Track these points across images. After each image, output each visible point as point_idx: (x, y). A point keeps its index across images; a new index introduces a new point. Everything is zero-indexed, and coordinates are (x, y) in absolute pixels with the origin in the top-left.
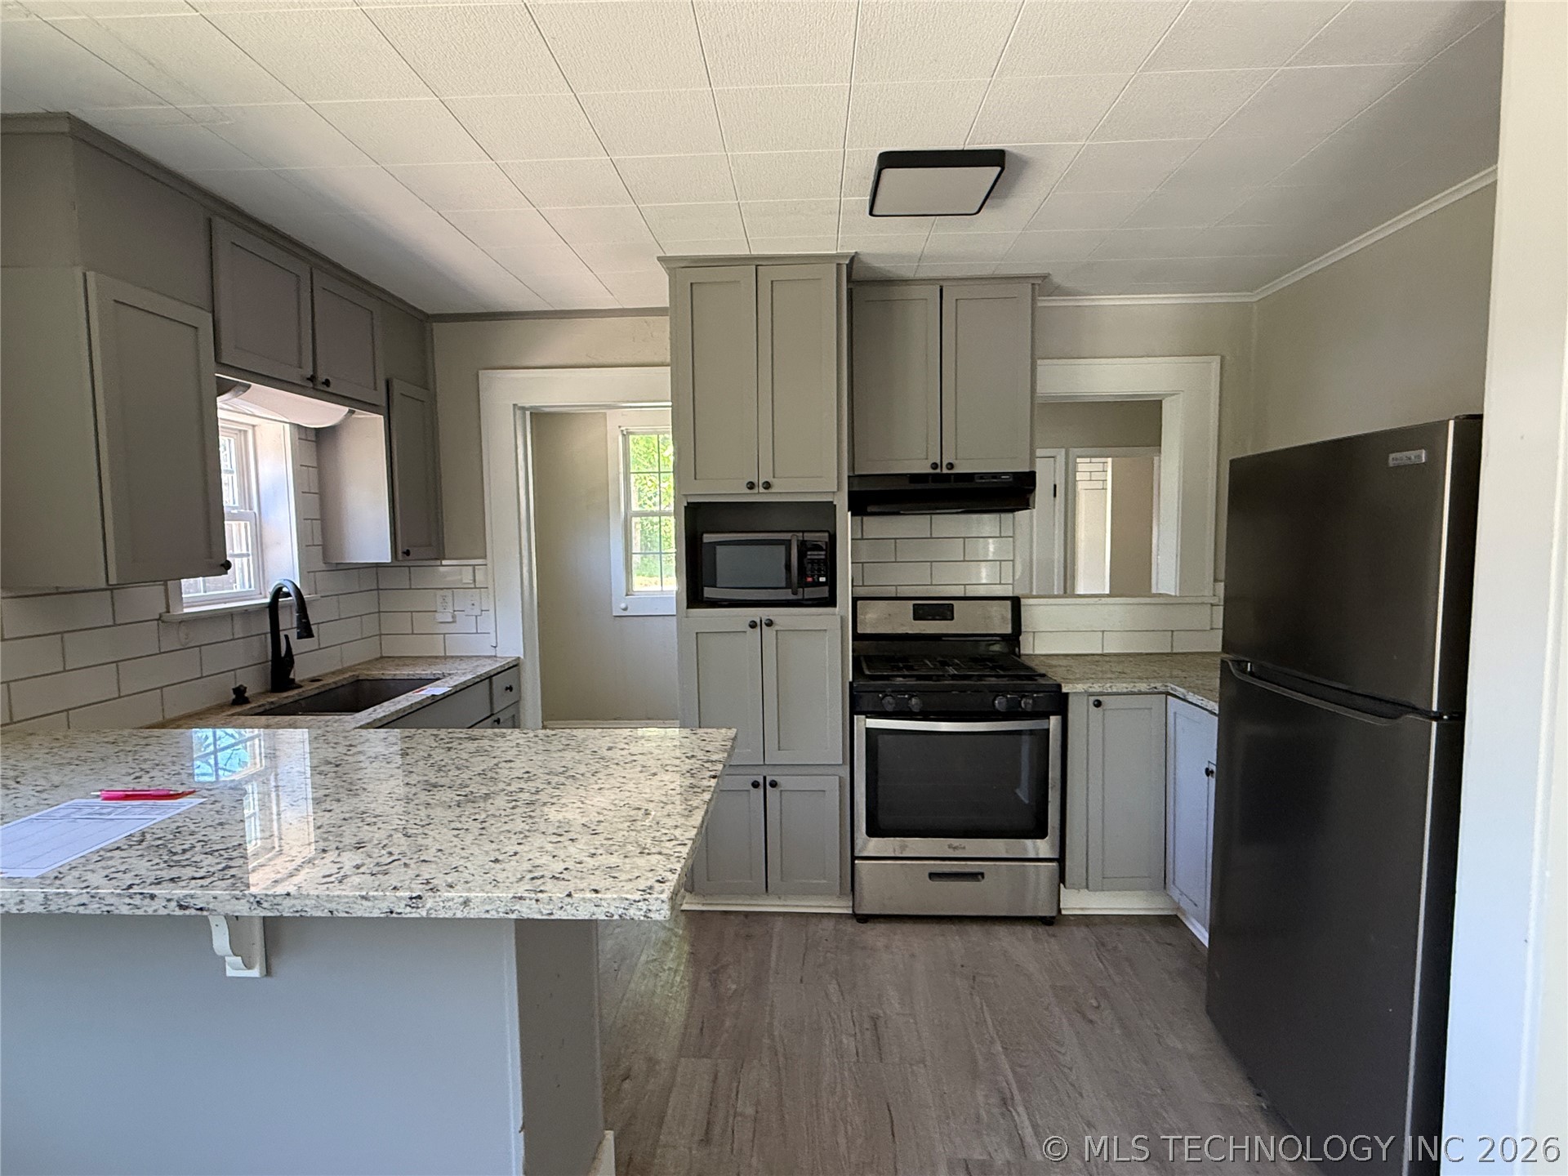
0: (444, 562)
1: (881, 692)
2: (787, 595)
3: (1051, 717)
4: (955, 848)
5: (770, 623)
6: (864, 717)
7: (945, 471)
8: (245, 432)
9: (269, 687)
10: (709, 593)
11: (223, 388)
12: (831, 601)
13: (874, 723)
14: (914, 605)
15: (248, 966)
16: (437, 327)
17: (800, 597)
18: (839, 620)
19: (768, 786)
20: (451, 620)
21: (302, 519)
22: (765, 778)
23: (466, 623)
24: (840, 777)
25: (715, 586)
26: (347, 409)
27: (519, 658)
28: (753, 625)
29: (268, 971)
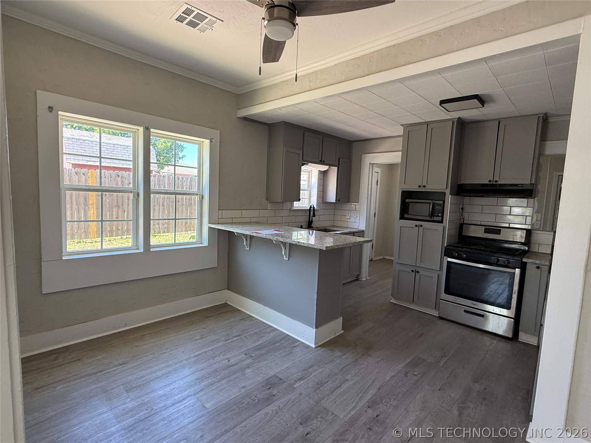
0: (349, 203)
1: (453, 251)
2: (429, 219)
3: (516, 269)
4: (474, 305)
5: (421, 226)
6: (447, 257)
7: (494, 183)
8: (310, 172)
9: (307, 227)
10: (406, 216)
11: (303, 164)
12: (441, 222)
13: (449, 259)
14: (485, 228)
15: (286, 258)
16: (354, 143)
17: (432, 219)
18: (443, 227)
19: (416, 273)
20: (349, 218)
21: (318, 191)
22: (416, 270)
23: (352, 220)
24: (438, 275)
25: (408, 214)
26: (328, 167)
27: (364, 230)
28: (416, 226)
29: (289, 260)
